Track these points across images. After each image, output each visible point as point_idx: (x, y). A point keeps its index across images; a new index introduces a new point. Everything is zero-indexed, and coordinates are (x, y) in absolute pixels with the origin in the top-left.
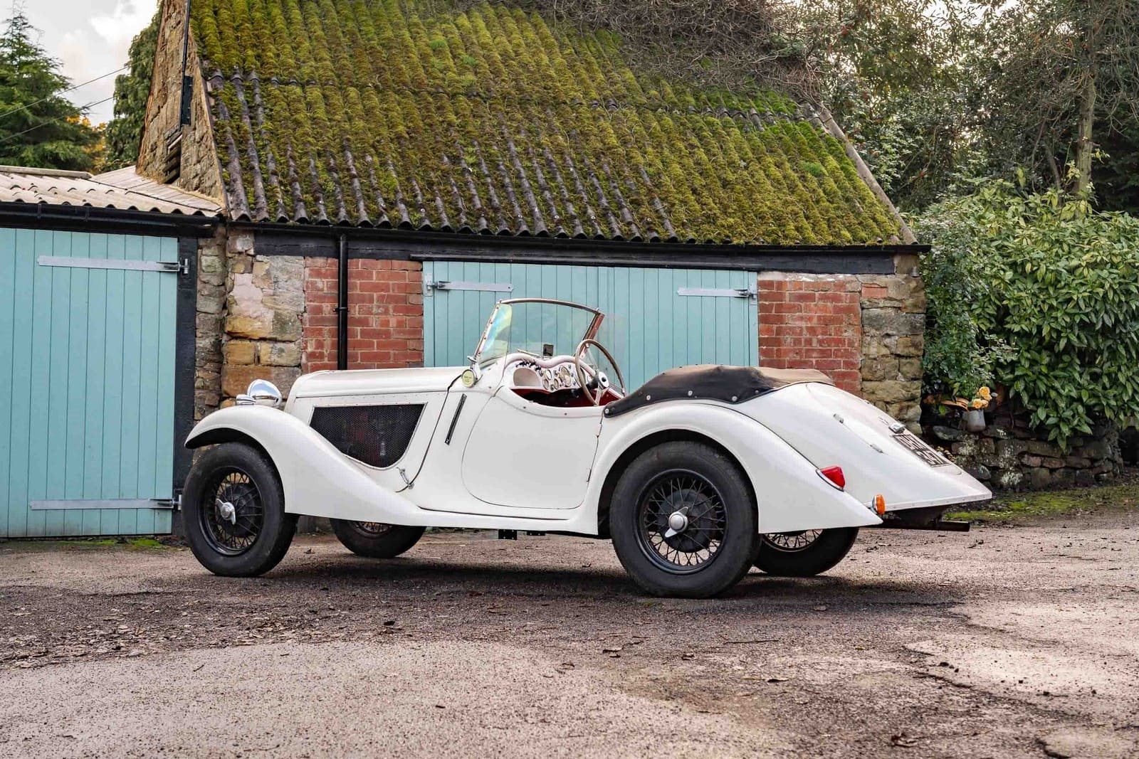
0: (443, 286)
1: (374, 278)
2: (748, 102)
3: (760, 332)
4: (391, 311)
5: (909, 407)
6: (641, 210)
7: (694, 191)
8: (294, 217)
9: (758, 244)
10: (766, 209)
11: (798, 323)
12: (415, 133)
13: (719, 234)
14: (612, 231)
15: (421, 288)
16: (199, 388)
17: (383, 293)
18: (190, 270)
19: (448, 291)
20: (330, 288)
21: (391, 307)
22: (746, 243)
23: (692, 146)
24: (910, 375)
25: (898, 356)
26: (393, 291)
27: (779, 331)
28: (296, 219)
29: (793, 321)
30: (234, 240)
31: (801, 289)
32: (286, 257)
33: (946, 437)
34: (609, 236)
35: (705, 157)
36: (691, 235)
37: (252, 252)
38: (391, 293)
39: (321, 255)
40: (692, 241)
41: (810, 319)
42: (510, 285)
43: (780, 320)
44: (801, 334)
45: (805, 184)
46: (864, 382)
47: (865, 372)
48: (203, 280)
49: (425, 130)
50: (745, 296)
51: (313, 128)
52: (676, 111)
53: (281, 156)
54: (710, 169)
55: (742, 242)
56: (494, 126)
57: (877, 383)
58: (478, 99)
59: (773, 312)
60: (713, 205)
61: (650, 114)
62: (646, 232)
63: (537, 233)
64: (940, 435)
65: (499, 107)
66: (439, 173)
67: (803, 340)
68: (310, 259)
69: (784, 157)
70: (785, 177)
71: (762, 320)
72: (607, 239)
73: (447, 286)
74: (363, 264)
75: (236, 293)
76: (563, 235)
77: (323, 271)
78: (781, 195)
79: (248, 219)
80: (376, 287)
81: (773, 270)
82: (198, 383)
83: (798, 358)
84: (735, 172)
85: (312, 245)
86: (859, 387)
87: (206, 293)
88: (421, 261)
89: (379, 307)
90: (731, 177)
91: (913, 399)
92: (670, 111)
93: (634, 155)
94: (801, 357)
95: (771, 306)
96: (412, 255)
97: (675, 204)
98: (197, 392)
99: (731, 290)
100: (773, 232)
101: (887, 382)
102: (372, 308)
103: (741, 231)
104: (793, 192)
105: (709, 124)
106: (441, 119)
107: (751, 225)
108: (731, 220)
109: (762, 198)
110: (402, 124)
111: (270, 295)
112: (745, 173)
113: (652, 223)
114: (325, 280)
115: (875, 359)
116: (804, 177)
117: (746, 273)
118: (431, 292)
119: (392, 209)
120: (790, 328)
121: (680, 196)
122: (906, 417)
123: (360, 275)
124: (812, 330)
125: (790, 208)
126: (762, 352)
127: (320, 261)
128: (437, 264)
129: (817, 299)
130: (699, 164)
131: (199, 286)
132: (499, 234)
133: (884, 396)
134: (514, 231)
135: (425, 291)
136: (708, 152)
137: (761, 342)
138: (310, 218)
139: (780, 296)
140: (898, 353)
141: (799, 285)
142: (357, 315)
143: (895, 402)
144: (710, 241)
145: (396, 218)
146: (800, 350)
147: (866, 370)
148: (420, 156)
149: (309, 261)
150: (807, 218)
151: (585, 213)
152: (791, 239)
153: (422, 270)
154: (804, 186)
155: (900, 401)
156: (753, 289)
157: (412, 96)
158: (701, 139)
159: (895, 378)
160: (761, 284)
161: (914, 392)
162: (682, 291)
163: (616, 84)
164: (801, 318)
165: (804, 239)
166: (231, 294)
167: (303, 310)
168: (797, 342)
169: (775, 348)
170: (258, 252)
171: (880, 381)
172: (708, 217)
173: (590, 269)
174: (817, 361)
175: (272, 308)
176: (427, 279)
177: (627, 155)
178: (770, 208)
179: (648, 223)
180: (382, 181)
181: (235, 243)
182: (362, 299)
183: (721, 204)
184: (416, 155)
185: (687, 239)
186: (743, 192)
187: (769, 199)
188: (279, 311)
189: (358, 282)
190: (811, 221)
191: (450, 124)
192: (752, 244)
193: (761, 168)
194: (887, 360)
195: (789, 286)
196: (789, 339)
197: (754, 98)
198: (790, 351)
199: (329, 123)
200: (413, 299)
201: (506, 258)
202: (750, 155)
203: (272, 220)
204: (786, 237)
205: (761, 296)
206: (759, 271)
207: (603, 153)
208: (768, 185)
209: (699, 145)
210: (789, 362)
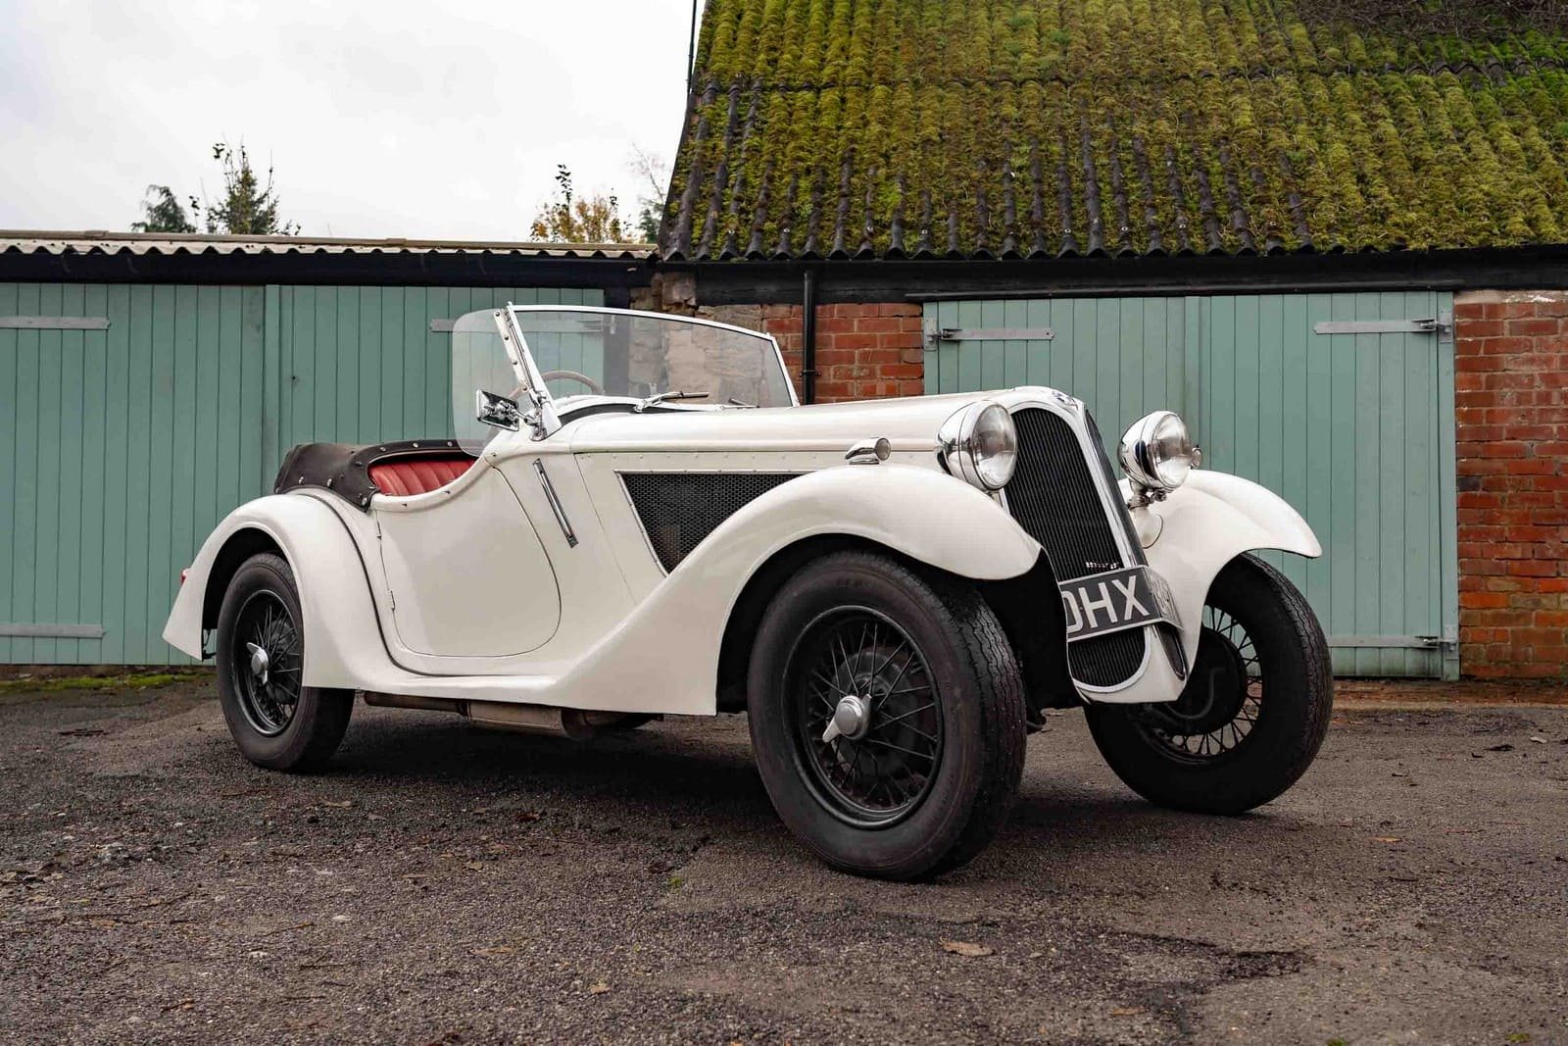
0: (949, 336)
1: (856, 329)
2: (1489, 49)
3: (1458, 384)
4: (879, 372)
6: (1264, 211)
7: (1361, 179)
8: (744, 252)
9: (1451, 247)
10: (1479, 195)
11: (1526, 369)
12: (948, 134)
13: (1386, 237)
14: (1208, 242)
15: (921, 340)
17: (867, 349)
18: (617, 330)
19: (958, 342)
20: (794, 345)
21: (878, 367)
22: (1430, 247)
23: (1374, 117)
26: (882, 344)
27: (1491, 384)
28: (747, 254)
29: (1515, 366)
30: (669, 287)
31: (1530, 314)
32: (737, 306)
34: (1201, 250)
35: (1393, 130)
36: (1340, 239)
37: (693, 302)
38: (878, 348)
39: (783, 301)
40: (1339, 249)
41: (1548, 361)
42: (1048, 330)
43: (1494, 365)
44: (1531, 384)
45: (1561, 155)
48: (637, 341)
49: (968, 129)
50: (1431, 331)
51: (813, 140)
52: (1362, 75)
53: (756, 177)
54: (1395, 146)
55: (1424, 246)
56: (1069, 117)
58: (1056, 83)
59: (1482, 353)
60: (1387, 196)
61: (1317, 79)
62: (1264, 242)
63: (1089, 251)
65: (1084, 91)
66: (965, 183)
67: (1534, 395)
68: (769, 307)
69: (1531, 119)
70: (1525, 149)
71: (1461, 366)
72: (1199, 256)
73: (957, 336)
74: (840, 311)
75: (673, 355)
76: (1130, 254)
77: (786, 322)
78: (1511, 174)
79: (684, 259)
80: (858, 343)
81: (1483, 288)
83: (1525, 423)
84: (1440, 148)
85: (772, 288)
87: (640, 358)
88: (920, 302)
89: (861, 369)
90: (1429, 153)
92: (1353, 73)
93: (1275, 136)
94: (1531, 421)
95: (1477, 344)
96: (907, 295)
97: (1322, 198)
99: (1408, 322)
100: (1483, 228)
102: (851, 370)
103: (1426, 232)
104: (1535, 169)
105: (1412, 84)
106: (993, 114)
107: (1448, 220)
108: (1413, 216)
109: (1476, 181)
110: (934, 125)
111: (714, 358)
112: (1458, 148)
113: (1275, 228)
114: (789, 335)
116: (1559, 145)
117: (1433, 295)
118: (935, 345)
119: (882, 233)
120: (1511, 377)
121: (1336, 188)
123: (836, 326)
124: (1551, 380)
125: (1523, 192)
126: (1461, 416)
127: (782, 310)
128: (944, 307)
129: (1560, 331)
130: (1381, 140)
131: (633, 349)
132: (1031, 257)
134: (1054, 252)
135: (926, 344)
136: (1399, 122)
137: (1459, 400)
138: (765, 251)
139: (1495, 328)
141: (1528, 310)
142: (832, 381)
144: (1369, 247)
145: (883, 244)
146: (1529, 412)
148: (946, 162)
149: (768, 310)
150: (1551, 204)
151: (1173, 220)
152: (1514, 236)
153: (922, 315)
154: (1557, 158)
156: (1446, 318)
157: (963, 89)
158: (1393, 106)
160: (1461, 311)
162: (1322, 327)
163: (1273, 44)
164: (1532, 361)
165: (1539, 235)
166: (666, 358)
167: (759, 374)
168: (1522, 399)
169: (1485, 409)
170: (701, 302)
172: (1375, 212)
173: (1172, 301)
174: (1559, 428)
175: (716, 374)
176: (929, 327)
177: (1264, 138)
178: (1487, 194)
179: (1270, 228)
180: (880, 198)
181: (670, 292)
182: (838, 359)
183: (1401, 193)
184: (941, 162)
185: (1330, 247)
186: (1444, 174)
187: (1489, 179)
188: (728, 379)
189: (833, 335)
190: (1558, 209)
191: (1005, 120)
192: (1444, 247)
193: (1484, 138)
195: (1510, 312)
196: (1509, 393)
197: (1499, 42)
198: (1510, 413)
199: (834, 132)
200: (908, 355)
201: (1045, 291)
202: (1473, 121)
203: (714, 257)
204: (1505, 235)
205: (1459, 330)
206: (1456, 291)
207: (1226, 139)
208: (1493, 161)
209: (1387, 113)
210: (1509, 431)
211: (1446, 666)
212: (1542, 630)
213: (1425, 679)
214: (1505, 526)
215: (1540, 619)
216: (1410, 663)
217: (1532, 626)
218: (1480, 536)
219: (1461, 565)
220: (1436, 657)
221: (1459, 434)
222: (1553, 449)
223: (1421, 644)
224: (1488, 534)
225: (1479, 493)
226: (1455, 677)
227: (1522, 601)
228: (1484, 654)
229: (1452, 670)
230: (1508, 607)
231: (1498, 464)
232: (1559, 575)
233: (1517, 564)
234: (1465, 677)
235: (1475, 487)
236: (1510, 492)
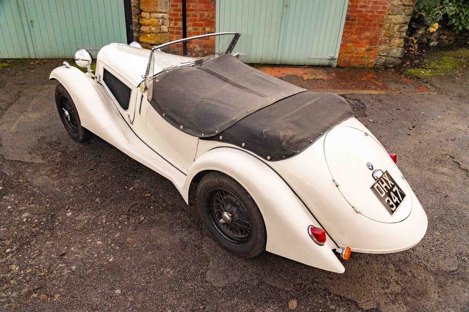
5: (403, 26)
16: (133, 7)
24: (407, 14)
25: (405, 5)
33: (415, 27)
46: (389, 16)
47: (390, 12)
57: (393, 16)
64: (413, 26)
82: (132, 5)
83: (364, 4)
86: (386, 17)
91: (406, 23)
94: (366, 3)
98: (132, 8)
101: (398, 16)
115: (395, 6)
122: (401, 30)
133: (395, 21)
140: (405, 4)
143: (398, 24)
146: (366, 1)
147: (391, 10)
155: (400, 23)
159: (401, 14)
161: (407, 20)
171: (395, 15)
174: (371, 6)
194: (400, 7)
198: (361, 1)
210: (360, 6)
211: (334, 63)
212: (356, 55)
213: (329, 66)
214: (354, 30)
215: (357, 53)
216: (327, 63)
217: (354, 55)
218: (348, 32)
219: (342, 40)
220: (333, 61)
221: (349, 6)
222: (369, 12)
223: (330, 58)
224: (350, 32)
225: (350, 22)
226: (335, 66)
227: (353, 49)
228: (342, 61)
229: (335, 64)
230: (350, 50)
231: (356, 14)
232: (362, 43)
233: (354, 40)
234: (338, 66)
235: (349, 20)
236: (357, 22)
